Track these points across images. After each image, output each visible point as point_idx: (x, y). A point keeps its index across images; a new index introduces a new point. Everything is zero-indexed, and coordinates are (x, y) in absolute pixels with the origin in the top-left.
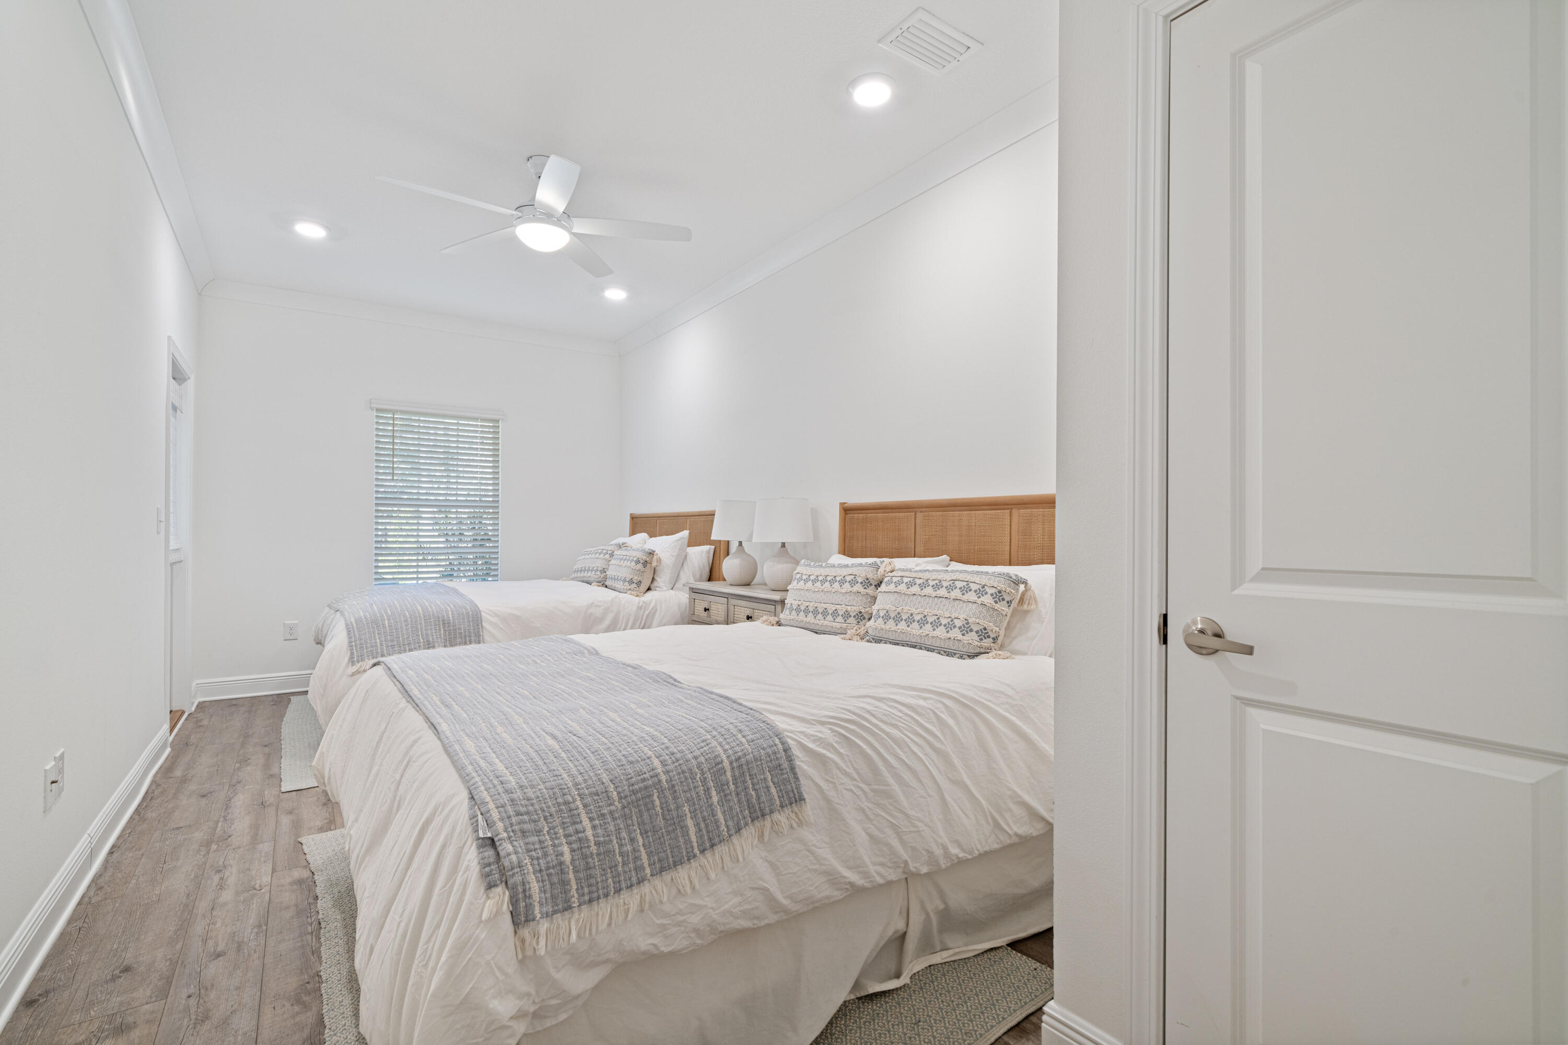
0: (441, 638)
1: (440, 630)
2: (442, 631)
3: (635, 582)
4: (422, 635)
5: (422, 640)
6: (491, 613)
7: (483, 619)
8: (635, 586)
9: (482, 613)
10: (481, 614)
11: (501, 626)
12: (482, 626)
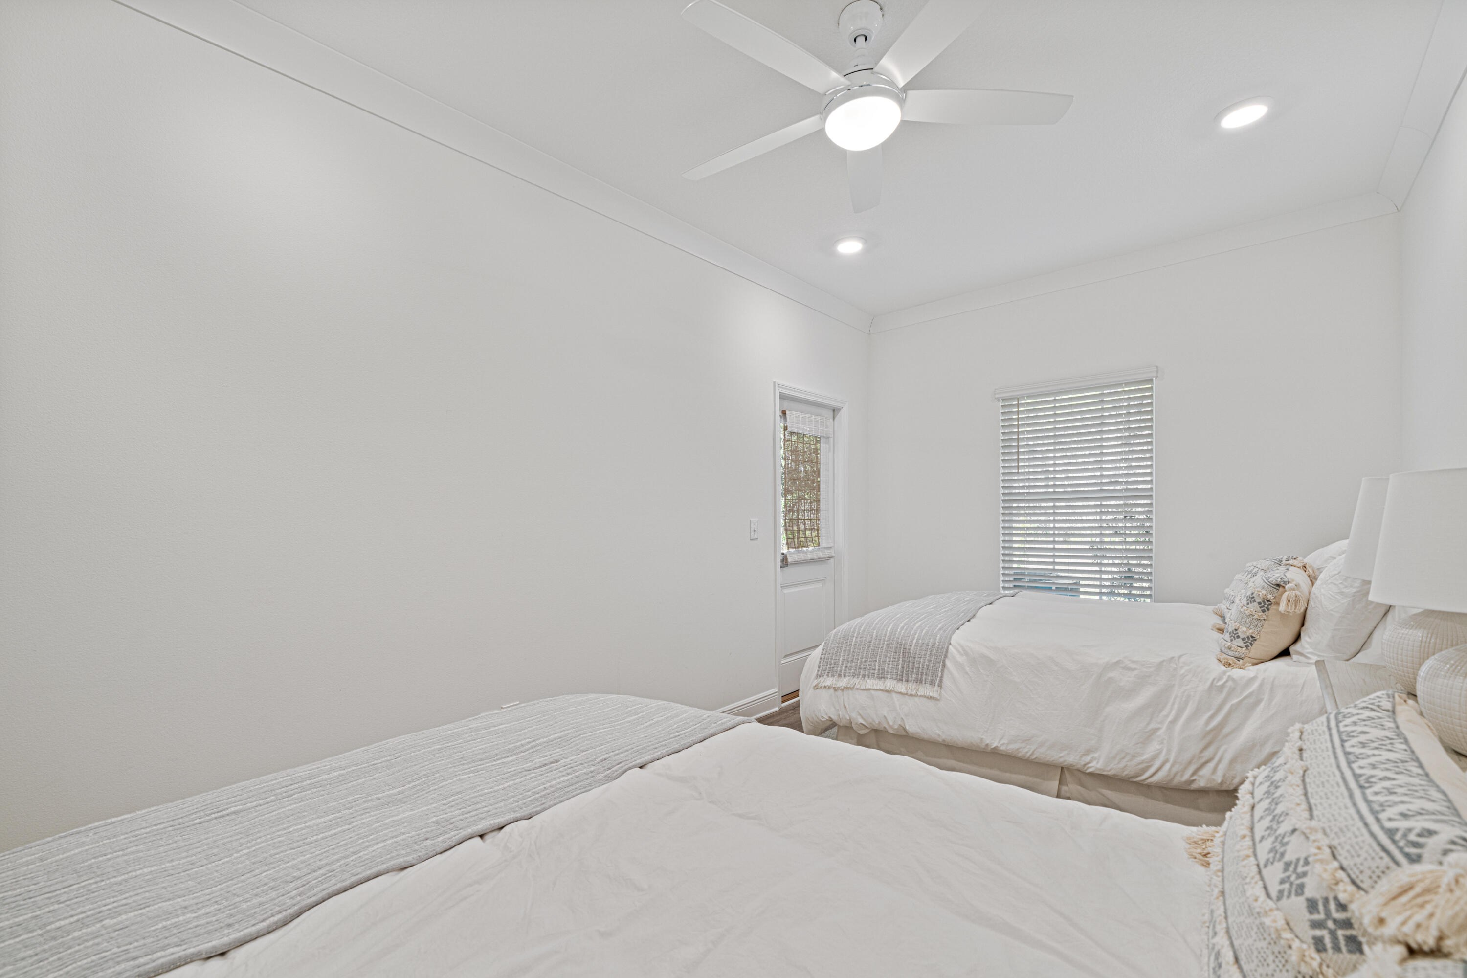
0: (897, 668)
1: (898, 659)
2: (901, 661)
3: (1242, 636)
4: (879, 662)
5: (877, 667)
6: (961, 650)
7: (949, 655)
8: (1241, 644)
9: (950, 647)
10: (948, 648)
11: (968, 669)
12: (944, 666)
